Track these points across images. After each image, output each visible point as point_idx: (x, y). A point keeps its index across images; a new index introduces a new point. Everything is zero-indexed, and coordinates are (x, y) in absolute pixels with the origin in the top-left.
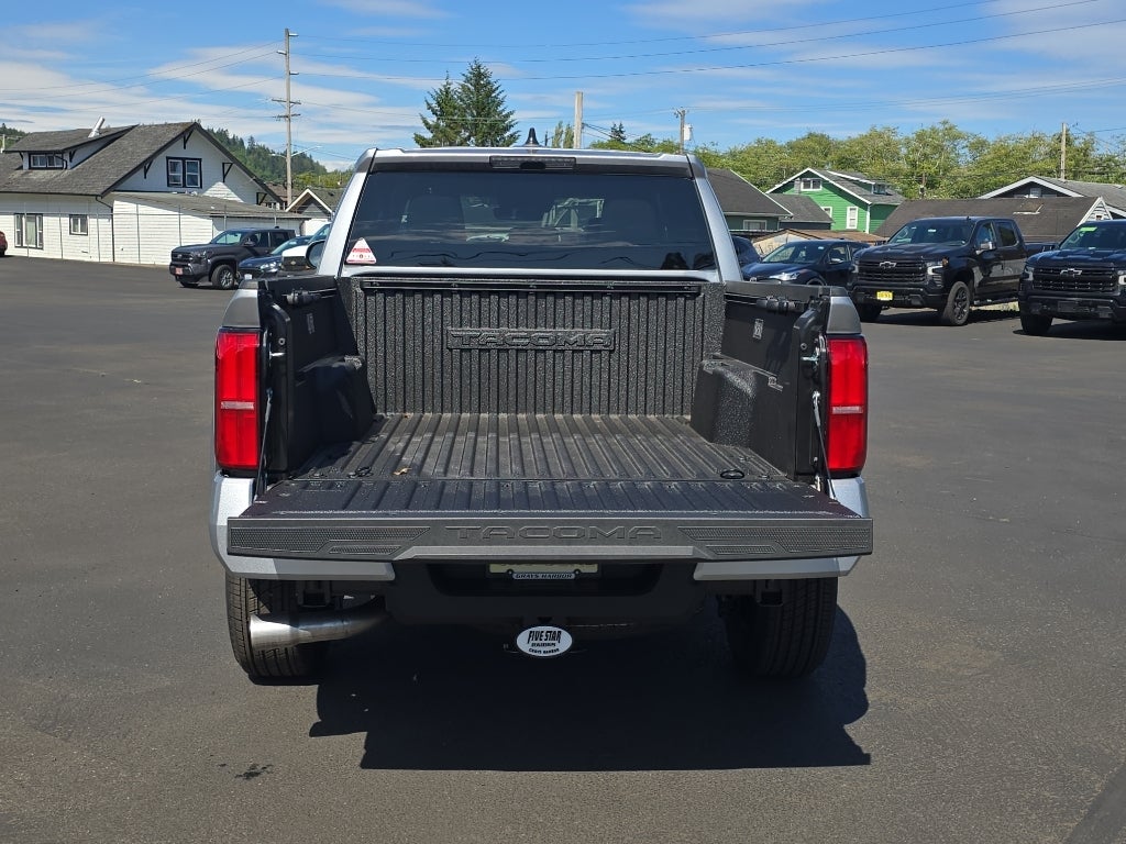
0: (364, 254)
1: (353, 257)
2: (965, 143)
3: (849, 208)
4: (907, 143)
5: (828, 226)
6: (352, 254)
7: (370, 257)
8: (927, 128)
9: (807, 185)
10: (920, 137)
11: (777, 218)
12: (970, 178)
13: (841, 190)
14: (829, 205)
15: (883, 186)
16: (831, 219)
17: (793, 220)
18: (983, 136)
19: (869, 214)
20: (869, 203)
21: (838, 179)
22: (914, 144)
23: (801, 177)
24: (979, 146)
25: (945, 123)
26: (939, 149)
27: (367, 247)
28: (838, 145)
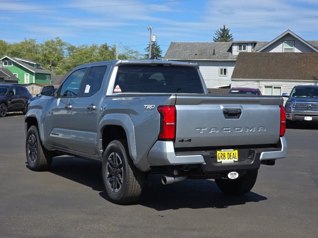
0: (118, 89)
1: (115, 90)
2: (66, 47)
3: (25, 74)
4: (42, 46)
5: (17, 82)
6: (115, 89)
7: (120, 90)
8: (50, 40)
9: (6, 64)
10: (47, 44)
11: (3, 78)
12: (69, 62)
13: (21, 66)
14: (17, 73)
15: (39, 65)
16: (18, 79)
17: (10, 79)
18: (73, 45)
19: (34, 77)
20: (34, 72)
21: (20, 62)
22: (45, 47)
23: (3, 60)
24: (71, 49)
25: (58, 38)
26: (55, 50)
27: (119, 87)
28: (10, 47)
